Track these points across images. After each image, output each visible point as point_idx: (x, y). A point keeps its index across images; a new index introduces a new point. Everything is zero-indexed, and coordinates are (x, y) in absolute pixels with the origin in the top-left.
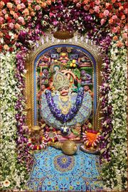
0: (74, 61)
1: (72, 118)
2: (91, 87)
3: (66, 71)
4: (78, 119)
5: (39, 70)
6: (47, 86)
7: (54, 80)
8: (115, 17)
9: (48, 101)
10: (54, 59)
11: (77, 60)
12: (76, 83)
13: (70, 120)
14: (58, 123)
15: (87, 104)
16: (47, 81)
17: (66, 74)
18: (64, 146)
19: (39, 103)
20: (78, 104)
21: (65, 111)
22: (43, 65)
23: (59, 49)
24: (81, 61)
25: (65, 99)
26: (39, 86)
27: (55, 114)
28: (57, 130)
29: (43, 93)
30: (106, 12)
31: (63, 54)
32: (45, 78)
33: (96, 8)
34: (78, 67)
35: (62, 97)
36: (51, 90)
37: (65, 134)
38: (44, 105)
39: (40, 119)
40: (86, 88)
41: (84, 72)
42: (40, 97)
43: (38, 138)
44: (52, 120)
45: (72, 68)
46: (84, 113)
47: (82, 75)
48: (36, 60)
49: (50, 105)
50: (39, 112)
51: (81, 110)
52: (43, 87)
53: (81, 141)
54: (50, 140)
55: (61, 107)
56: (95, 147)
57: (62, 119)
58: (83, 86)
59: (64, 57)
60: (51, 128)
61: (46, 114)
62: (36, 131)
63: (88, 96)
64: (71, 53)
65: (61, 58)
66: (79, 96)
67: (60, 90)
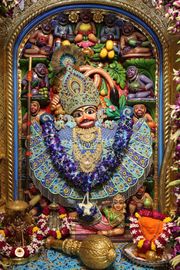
0: (110, 44)
1: (103, 181)
2: (150, 108)
3: (90, 69)
4: (119, 184)
5: (24, 66)
6: (45, 104)
7: (61, 89)
9: (47, 141)
10: (63, 39)
11: (118, 41)
12: (114, 99)
13: (98, 187)
14: (72, 195)
15: (141, 148)
16: (44, 92)
17: (92, 76)
18: (85, 248)
19: (24, 145)
20: (120, 149)
21: (88, 164)
22: (36, 54)
23: (73, 15)
24: (127, 44)
25: (88, 136)
26: (25, 104)
27: (63, 172)
28: (68, 210)
29: (34, 121)
31: (85, 27)
32: (39, 85)
34: (120, 58)
35: (81, 131)
36: (53, 113)
37: (86, 221)
38: (37, 151)
39: (27, 184)
40: (139, 109)
41: (133, 70)
42: (27, 131)
43: (21, 228)
44: (57, 187)
45: (106, 60)
46: (133, 169)
47: (129, 79)
48: (18, 40)
49: (50, 150)
50: (26, 167)
51: (127, 162)
52: (35, 105)
53: (124, 238)
54: (52, 234)
55: (78, 156)
56: (159, 252)
57: (81, 185)
58: (131, 105)
59: (85, 34)
60: (54, 205)
61: (42, 172)
62: (18, 213)
63: (143, 127)
64: (103, 24)
65: (79, 36)
66: (120, 128)
67: (75, 114)
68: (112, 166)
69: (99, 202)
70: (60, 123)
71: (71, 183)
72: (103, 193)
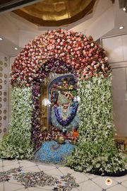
0: (71, 86)
6: (55, 103)
8: (78, 65)
16: (55, 100)
21: (65, 118)
22: (53, 90)
30: (73, 63)
32: (54, 98)
33: (69, 61)
52: (53, 103)
59: (65, 84)
61: (54, 121)
67: (63, 105)
68: (71, 119)
69: (68, 129)
70: (59, 108)
71: (60, 123)
72: (69, 127)
